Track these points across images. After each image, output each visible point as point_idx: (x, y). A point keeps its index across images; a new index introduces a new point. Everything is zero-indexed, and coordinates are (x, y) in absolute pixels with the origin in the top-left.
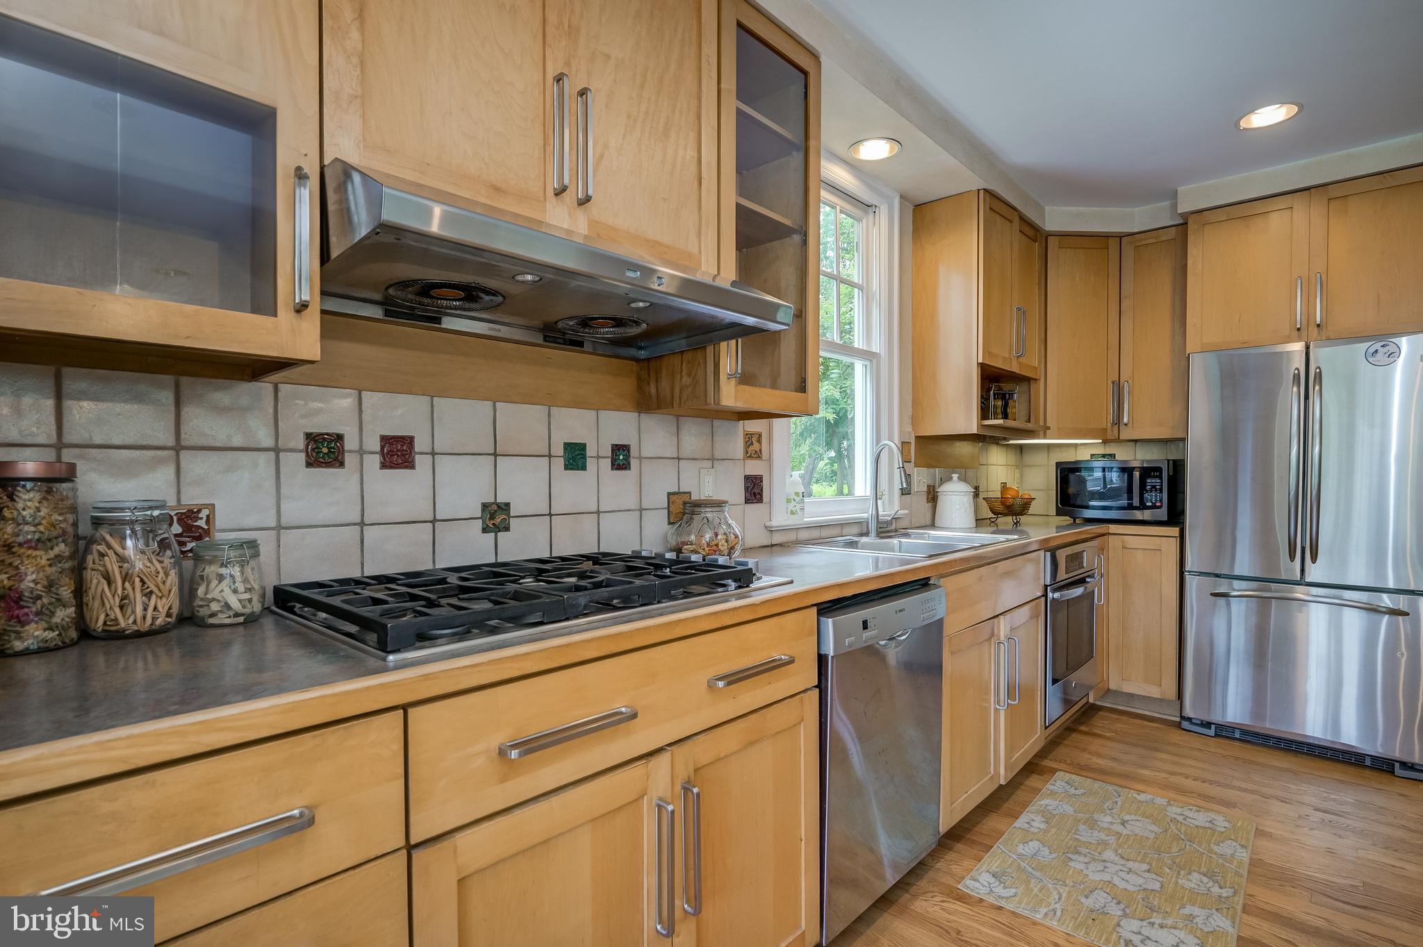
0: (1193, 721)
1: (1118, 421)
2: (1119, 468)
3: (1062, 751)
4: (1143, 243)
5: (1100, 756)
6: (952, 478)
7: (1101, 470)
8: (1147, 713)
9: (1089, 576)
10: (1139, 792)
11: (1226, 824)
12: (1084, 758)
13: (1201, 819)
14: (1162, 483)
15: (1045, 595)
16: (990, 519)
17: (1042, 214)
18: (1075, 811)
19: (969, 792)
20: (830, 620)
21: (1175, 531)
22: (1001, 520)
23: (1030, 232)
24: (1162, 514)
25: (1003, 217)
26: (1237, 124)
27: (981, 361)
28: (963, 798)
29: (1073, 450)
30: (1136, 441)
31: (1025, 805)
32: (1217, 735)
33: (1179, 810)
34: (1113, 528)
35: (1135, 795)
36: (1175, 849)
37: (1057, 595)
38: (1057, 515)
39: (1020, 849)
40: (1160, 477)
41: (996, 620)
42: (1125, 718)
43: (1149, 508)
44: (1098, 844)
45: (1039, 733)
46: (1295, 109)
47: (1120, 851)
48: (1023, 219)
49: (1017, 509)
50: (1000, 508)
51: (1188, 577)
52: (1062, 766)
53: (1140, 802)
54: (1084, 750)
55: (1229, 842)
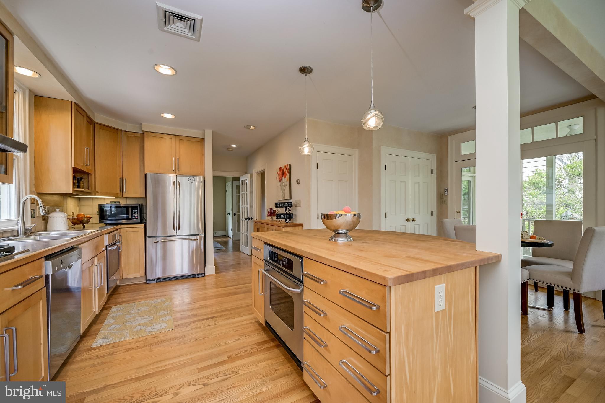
0: (150, 280)
1: (122, 191)
2: (116, 206)
3: (111, 301)
4: (130, 135)
5: (125, 298)
6: (56, 210)
7: (110, 207)
8: (135, 283)
9: (117, 242)
10: (140, 302)
11: (165, 300)
12: (120, 300)
13: (158, 301)
14: (138, 211)
15: (106, 249)
16: (71, 226)
17: (94, 115)
18: (123, 313)
19: (88, 319)
20: (50, 262)
21: (143, 225)
22: (76, 226)
23: (89, 120)
24: (138, 220)
25: (81, 114)
26: (160, 114)
27: (73, 166)
28: (87, 321)
29: (103, 200)
30: (127, 198)
31: (105, 319)
32: (157, 282)
33: (152, 301)
34: (123, 226)
35: (139, 303)
36: (154, 309)
37: (110, 248)
38: (99, 223)
39: (109, 329)
40: (137, 209)
41: (94, 258)
42: (129, 286)
43: (134, 219)
44: (133, 317)
45: (106, 296)
46: (174, 117)
47: (140, 316)
48: (88, 117)
49: (84, 221)
50: (76, 221)
51: (147, 239)
52: (113, 305)
53: (141, 304)
54: (119, 298)
55: (166, 303)
